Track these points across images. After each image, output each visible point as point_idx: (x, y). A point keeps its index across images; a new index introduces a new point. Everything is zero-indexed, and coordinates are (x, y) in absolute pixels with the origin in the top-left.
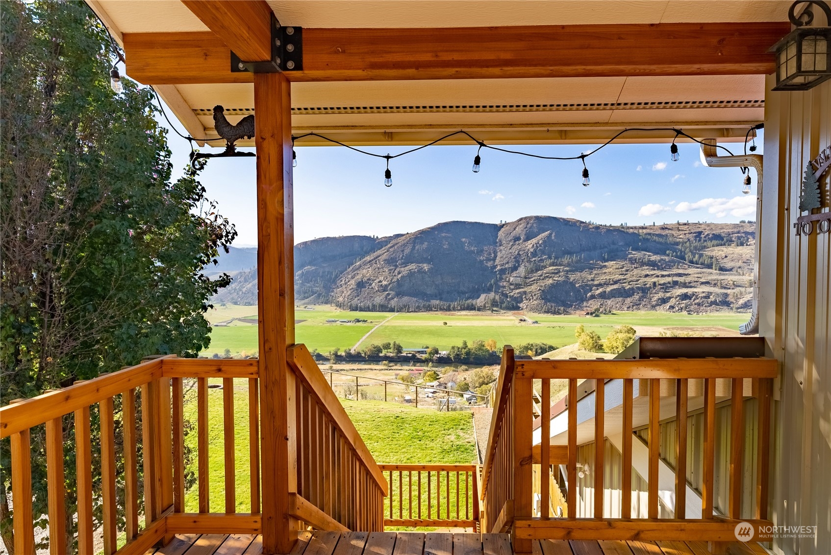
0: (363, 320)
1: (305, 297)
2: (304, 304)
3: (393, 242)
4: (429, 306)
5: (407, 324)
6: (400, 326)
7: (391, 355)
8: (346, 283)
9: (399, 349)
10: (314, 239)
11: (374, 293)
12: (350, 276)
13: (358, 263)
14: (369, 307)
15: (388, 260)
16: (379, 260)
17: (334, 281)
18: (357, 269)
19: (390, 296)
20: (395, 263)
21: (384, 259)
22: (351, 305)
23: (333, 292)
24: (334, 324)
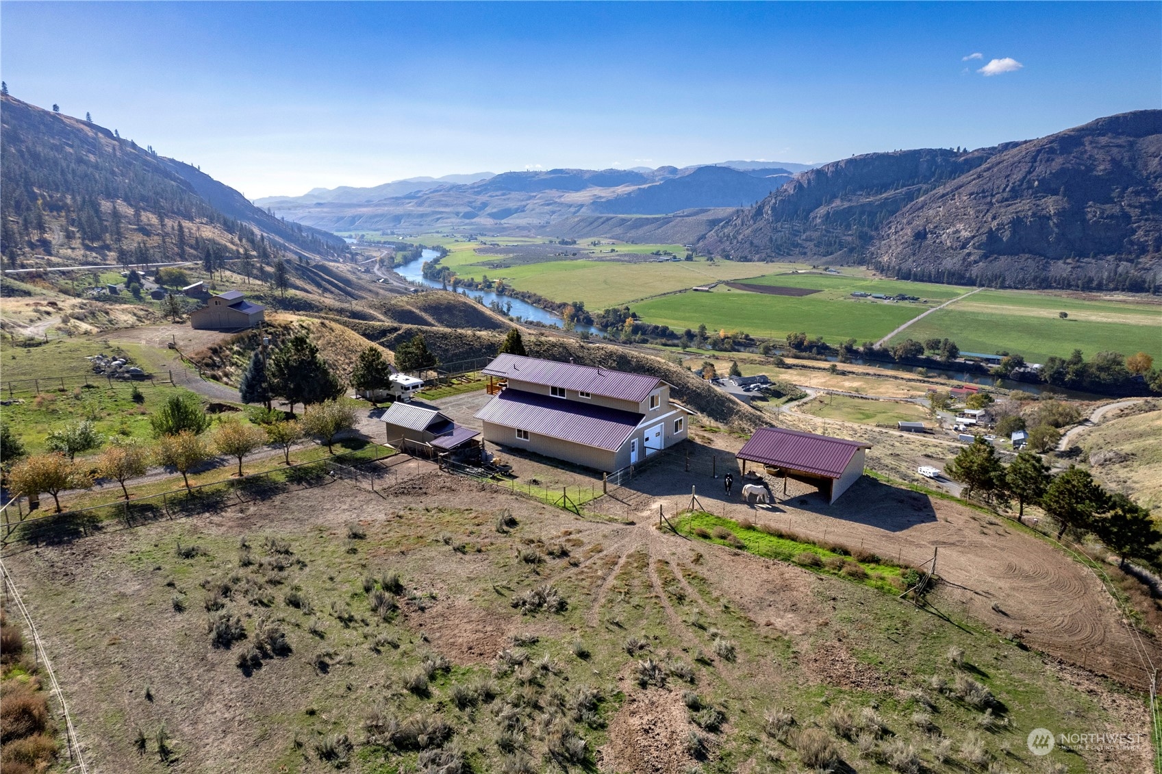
0: (912, 296)
1: (827, 252)
2: (825, 263)
3: (993, 159)
4: (1045, 280)
5: (990, 311)
6: (973, 313)
7: (938, 358)
8: (896, 232)
9: (953, 352)
10: (851, 156)
11: (943, 251)
12: (905, 221)
13: (923, 198)
14: (930, 276)
15: (978, 194)
16: (959, 193)
17: (877, 229)
18: (919, 209)
19: (972, 258)
20: (989, 198)
21: (968, 192)
22: (900, 269)
23: (873, 246)
24: (862, 300)
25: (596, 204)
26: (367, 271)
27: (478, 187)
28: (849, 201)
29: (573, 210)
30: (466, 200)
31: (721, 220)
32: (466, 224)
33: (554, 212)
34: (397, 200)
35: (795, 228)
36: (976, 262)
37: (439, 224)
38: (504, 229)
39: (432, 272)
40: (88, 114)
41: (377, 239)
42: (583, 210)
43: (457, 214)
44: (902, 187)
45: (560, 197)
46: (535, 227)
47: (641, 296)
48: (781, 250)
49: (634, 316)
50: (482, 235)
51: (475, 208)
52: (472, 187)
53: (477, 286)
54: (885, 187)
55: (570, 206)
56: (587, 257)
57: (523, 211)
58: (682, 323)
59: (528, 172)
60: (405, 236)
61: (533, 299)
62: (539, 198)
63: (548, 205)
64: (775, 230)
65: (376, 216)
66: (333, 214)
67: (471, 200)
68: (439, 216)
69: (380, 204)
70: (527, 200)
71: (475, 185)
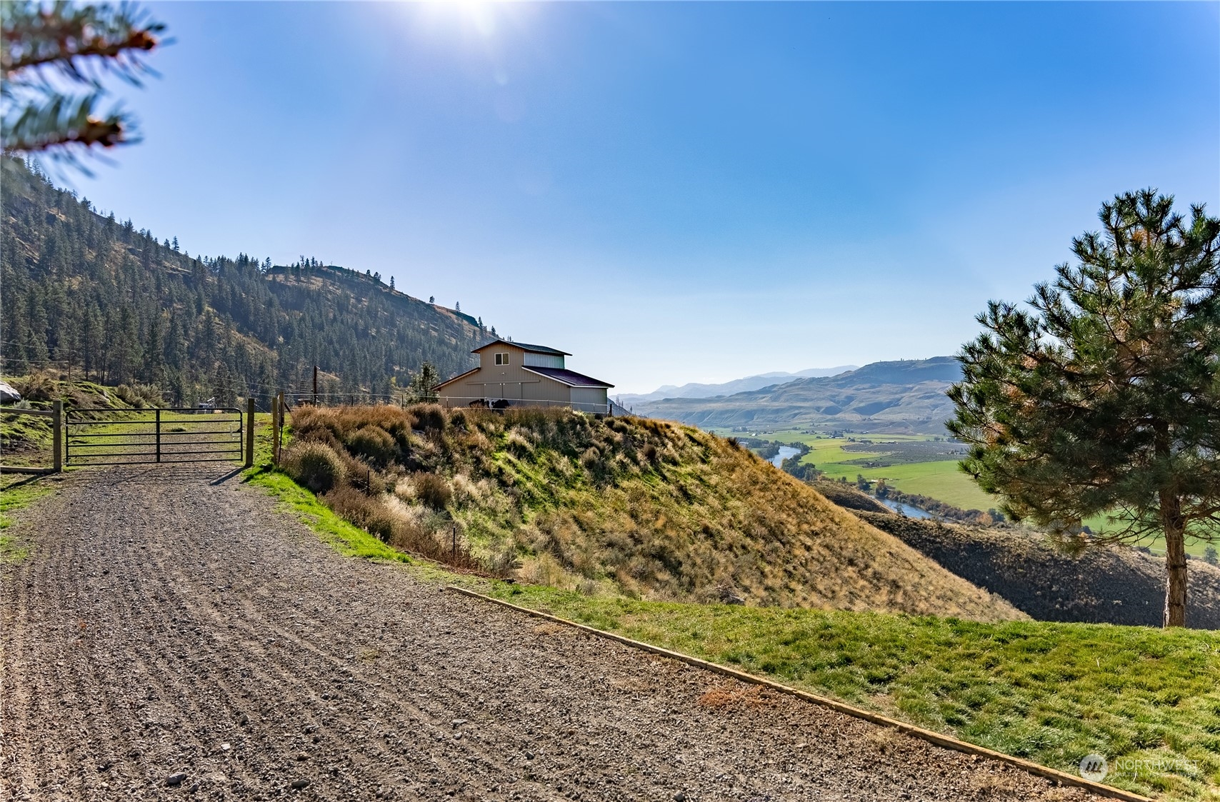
27: (842, 379)
30: (829, 393)
32: (827, 421)
33: (936, 406)
34: (749, 395)
37: (796, 421)
38: (875, 425)
39: (795, 469)
40: (458, 304)
43: (818, 409)
46: (913, 423)
50: (848, 432)
51: (838, 402)
52: (836, 379)
57: (895, 406)
59: (902, 362)
60: (758, 433)
62: (916, 391)
63: (929, 398)
65: (727, 411)
66: (682, 411)
67: (834, 393)
68: (797, 411)
69: (731, 399)
70: (901, 392)
71: (839, 378)
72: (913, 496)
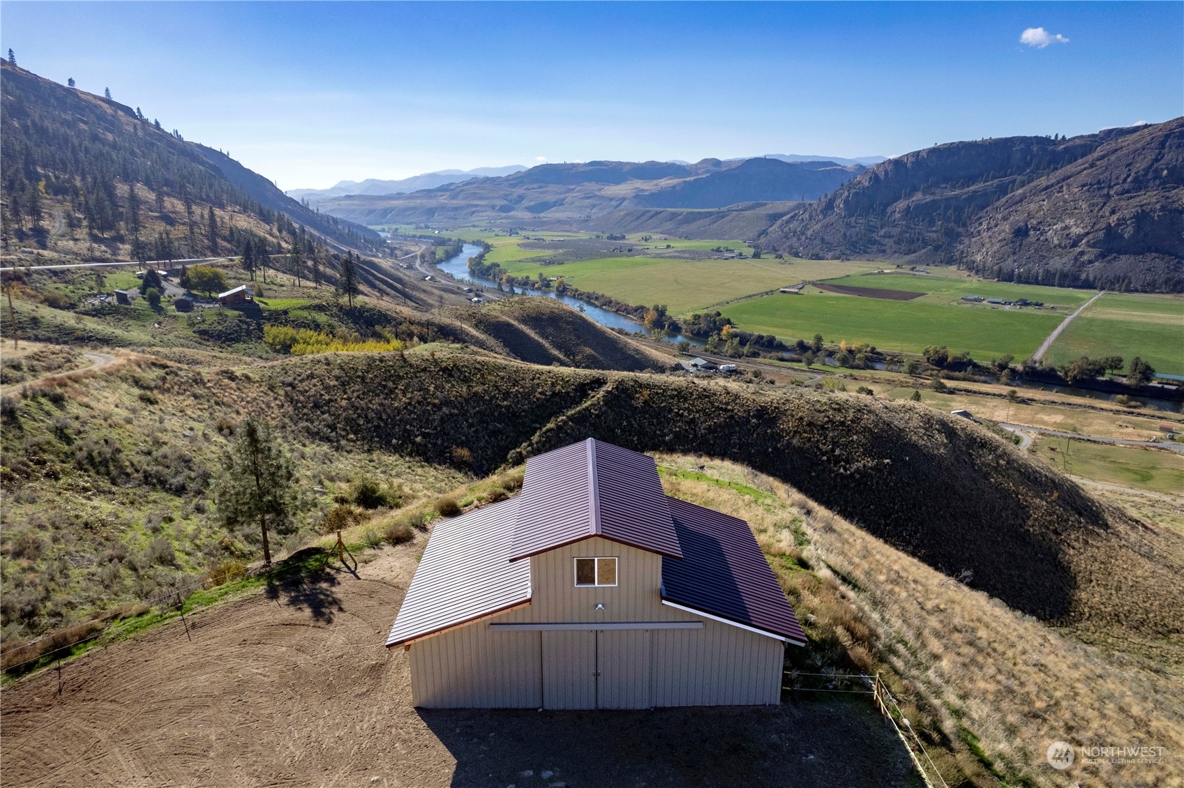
0: (1034, 301)
1: (910, 250)
2: (910, 262)
7: (1124, 381)
8: (989, 229)
9: (1145, 372)
10: (932, 145)
11: (1049, 250)
12: (1000, 216)
13: (1020, 191)
14: (1037, 278)
15: (1092, 185)
16: (1068, 185)
17: (964, 225)
18: (1017, 203)
19: (1086, 257)
20: (1105, 191)
21: (1081, 183)
22: (1000, 270)
23: (960, 243)
24: (978, 305)
25: (639, 197)
26: (410, 267)
27: (514, 179)
28: (933, 194)
29: (614, 203)
30: (502, 192)
31: (782, 215)
32: (502, 219)
33: (594, 206)
34: (428, 193)
35: (871, 223)
36: (1090, 262)
37: (474, 218)
38: (545, 223)
39: (480, 269)
40: (107, 90)
41: (412, 233)
42: (625, 203)
43: (493, 207)
44: (993, 178)
45: (600, 190)
46: (576, 221)
47: (724, 298)
48: (856, 247)
49: (729, 322)
50: (521, 229)
51: (511, 201)
52: (507, 179)
53: (533, 285)
54: (971, 180)
55: (612, 199)
56: (643, 252)
57: (562, 204)
58: (790, 332)
59: (565, 164)
60: (440, 230)
61: (602, 301)
62: (578, 191)
63: (588, 198)
64: (849, 225)
65: (408, 209)
66: (364, 207)
67: (507, 193)
68: (474, 209)
69: (411, 197)
70: (565, 193)
71: (511, 178)
72: (588, 293)
